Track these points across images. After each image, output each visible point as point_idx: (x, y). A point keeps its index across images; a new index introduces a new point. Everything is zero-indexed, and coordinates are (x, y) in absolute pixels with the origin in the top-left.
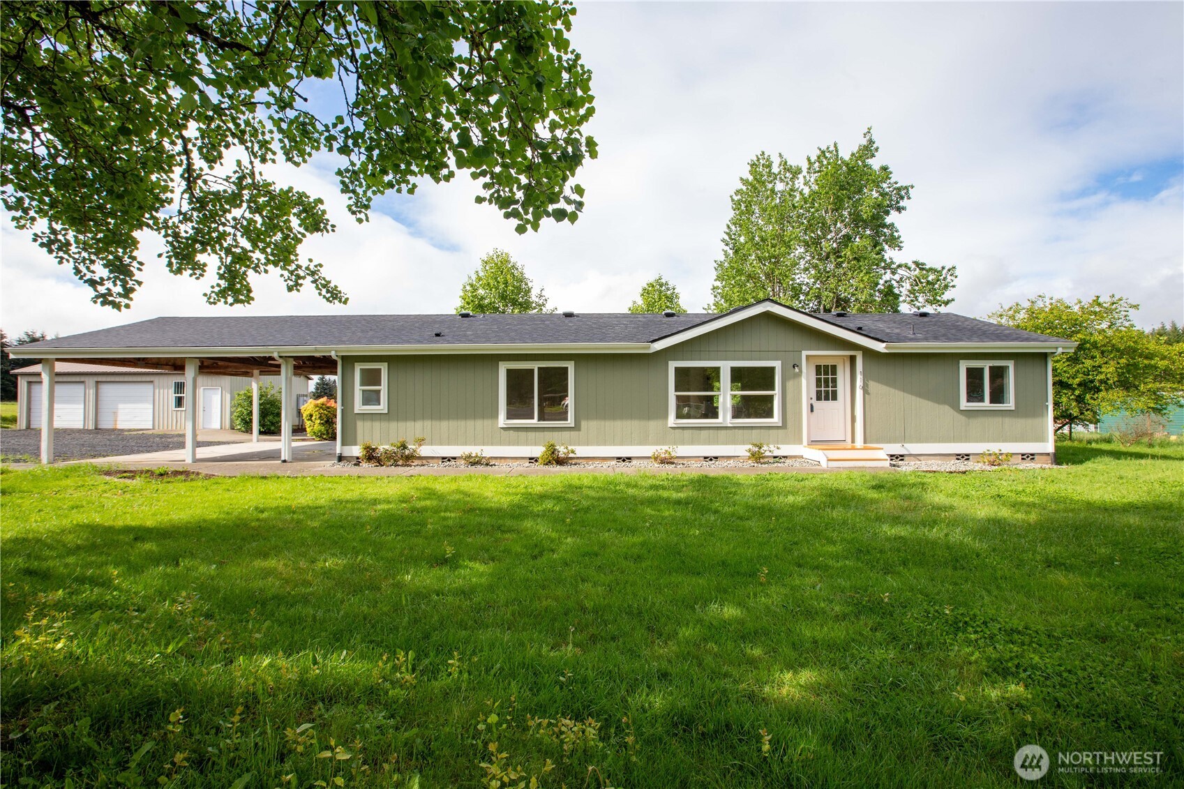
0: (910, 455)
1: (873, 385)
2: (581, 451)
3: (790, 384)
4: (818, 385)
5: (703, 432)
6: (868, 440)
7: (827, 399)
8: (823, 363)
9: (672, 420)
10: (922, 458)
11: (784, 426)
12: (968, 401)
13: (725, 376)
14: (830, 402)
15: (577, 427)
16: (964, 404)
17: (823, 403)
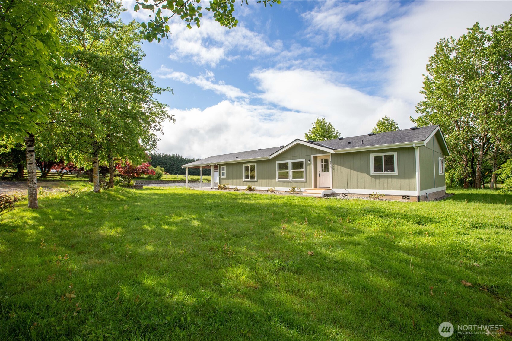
0: (350, 194)
1: (336, 166)
2: (257, 188)
3: (308, 167)
4: (322, 167)
5: (285, 183)
6: (334, 187)
7: (325, 172)
8: (324, 158)
9: (277, 180)
10: (354, 195)
11: (306, 182)
12: (375, 171)
13: (290, 166)
14: (326, 173)
15: (257, 181)
16: (373, 172)
17: (324, 173)
